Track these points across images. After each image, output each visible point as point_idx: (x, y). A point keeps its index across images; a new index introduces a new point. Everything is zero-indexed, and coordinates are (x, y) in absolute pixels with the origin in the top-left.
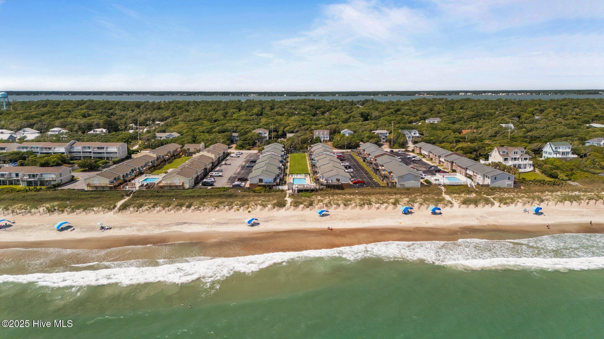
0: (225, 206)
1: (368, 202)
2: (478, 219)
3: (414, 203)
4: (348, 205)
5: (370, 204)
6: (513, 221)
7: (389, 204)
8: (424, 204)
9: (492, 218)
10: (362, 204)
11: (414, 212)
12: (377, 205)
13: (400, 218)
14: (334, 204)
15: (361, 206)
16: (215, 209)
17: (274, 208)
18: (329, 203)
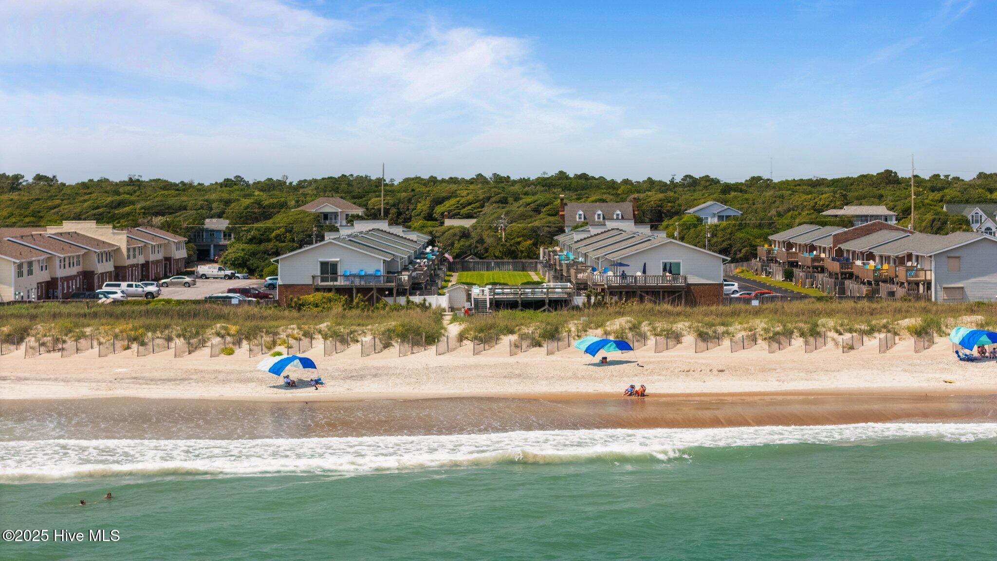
0: (169, 339)
1: (805, 327)
4: (715, 337)
5: (816, 334)
7: (896, 334)
10: (777, 334)
12: (846, 338)
14: (657, 335)
15: (773, 339)
16: (128, 348)
17: (387, 346)
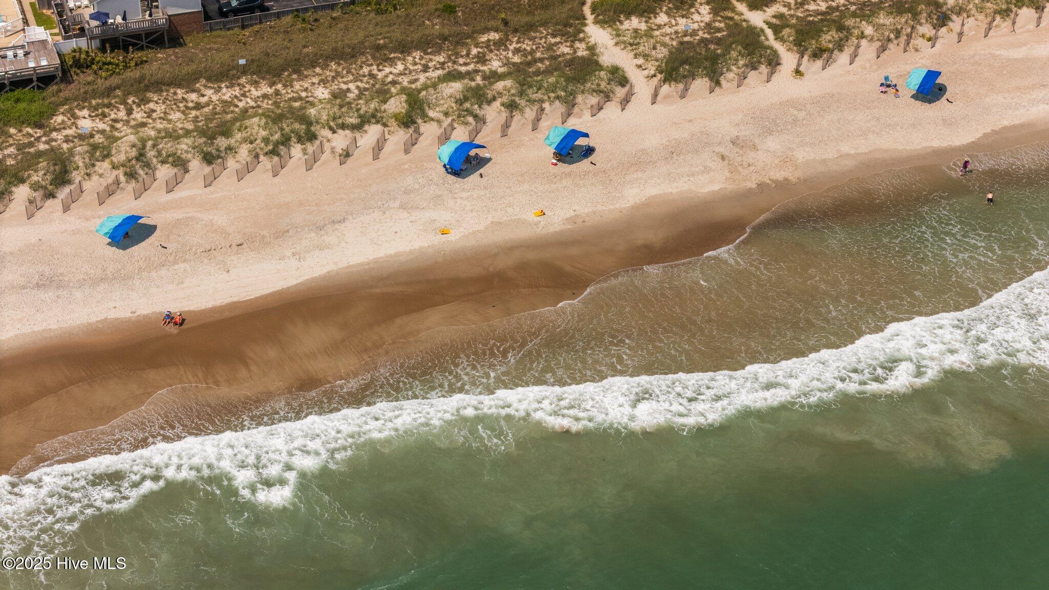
1: (300, 127)
2: (723, 158)
3: (485, 106)
4: (219, 157)
5: (312, 137)
6: (847, 148)
7: (385, 125)
8: (522, 102)
9: (773, 144)
10: (277, 144)
11: (487, 155)
12: (341, 140)
13: (437, 200)
14: (163, 162)
15: (274, 152)
18: (137, 159)
